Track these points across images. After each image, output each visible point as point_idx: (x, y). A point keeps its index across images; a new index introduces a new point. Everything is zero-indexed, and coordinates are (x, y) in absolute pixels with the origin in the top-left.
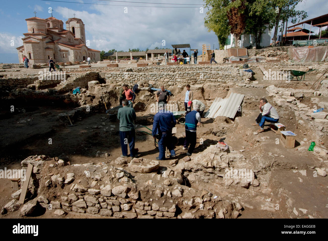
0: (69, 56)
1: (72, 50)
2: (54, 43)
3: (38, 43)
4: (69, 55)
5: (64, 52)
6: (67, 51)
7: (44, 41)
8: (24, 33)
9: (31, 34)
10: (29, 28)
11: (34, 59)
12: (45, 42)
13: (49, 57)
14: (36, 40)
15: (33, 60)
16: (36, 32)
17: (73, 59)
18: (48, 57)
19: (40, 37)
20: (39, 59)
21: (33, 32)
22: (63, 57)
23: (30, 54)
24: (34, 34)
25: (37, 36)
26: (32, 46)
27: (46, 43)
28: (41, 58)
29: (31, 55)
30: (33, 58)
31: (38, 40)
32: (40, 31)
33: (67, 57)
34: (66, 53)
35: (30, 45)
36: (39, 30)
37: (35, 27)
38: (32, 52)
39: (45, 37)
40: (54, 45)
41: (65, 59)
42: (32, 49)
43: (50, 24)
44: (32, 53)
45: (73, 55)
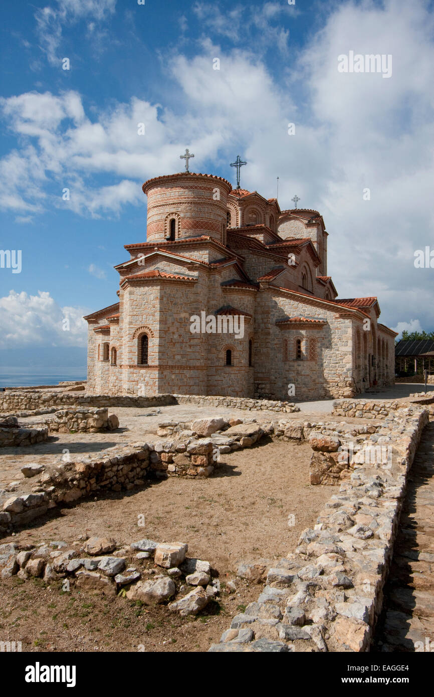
0: (326, 352)
1: (348, 323)
2: (257, 286)
3: (190, 283)
4: (329, 346)
5: (303, 332)
6: (320, 326)
7: (217, 277)
8: (129, 243)
9: (160, 246)
10: (156, 218)
11: (161, 368)
12: (219, 278)
13: (229, 353)
14: (184, 270)
15: (155, 373)
16: (182, 235)
17: (350, 365)
18: (223, 355)
19: (202, 256)
20: (181, 367)
21: (168, 236)
22: (294, 355)
23: (144, 340)
24: (172, 244)
25: (187, 254)
26: (161, 299)
27: (222, 284)
28: (193, 363)
29: (150, 344)
30: (157, 363)
31: (192, 266)
32: (198, 231)
33: (315, 356)
34: (315, 334)
35: (152, 293)
36: (197, 225)
37: (183, 213)
38: (156, 327)
39: (220, 256)
40: (255, 295)
41: (305, 367)
42: (157, 316)
43: (233, 214)
44: (157, 334)
45: (349, 347)
